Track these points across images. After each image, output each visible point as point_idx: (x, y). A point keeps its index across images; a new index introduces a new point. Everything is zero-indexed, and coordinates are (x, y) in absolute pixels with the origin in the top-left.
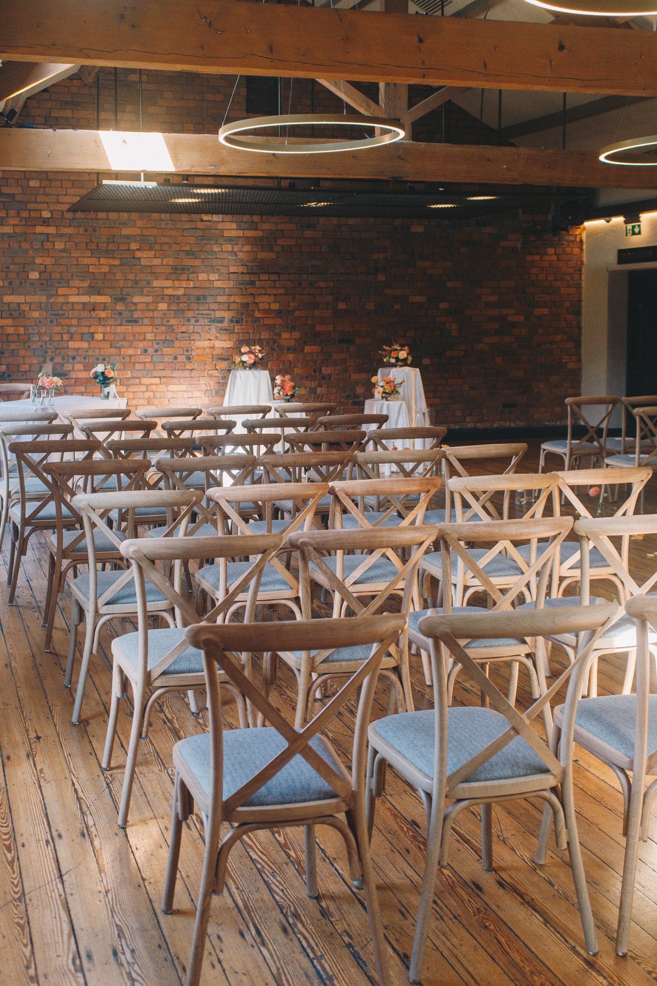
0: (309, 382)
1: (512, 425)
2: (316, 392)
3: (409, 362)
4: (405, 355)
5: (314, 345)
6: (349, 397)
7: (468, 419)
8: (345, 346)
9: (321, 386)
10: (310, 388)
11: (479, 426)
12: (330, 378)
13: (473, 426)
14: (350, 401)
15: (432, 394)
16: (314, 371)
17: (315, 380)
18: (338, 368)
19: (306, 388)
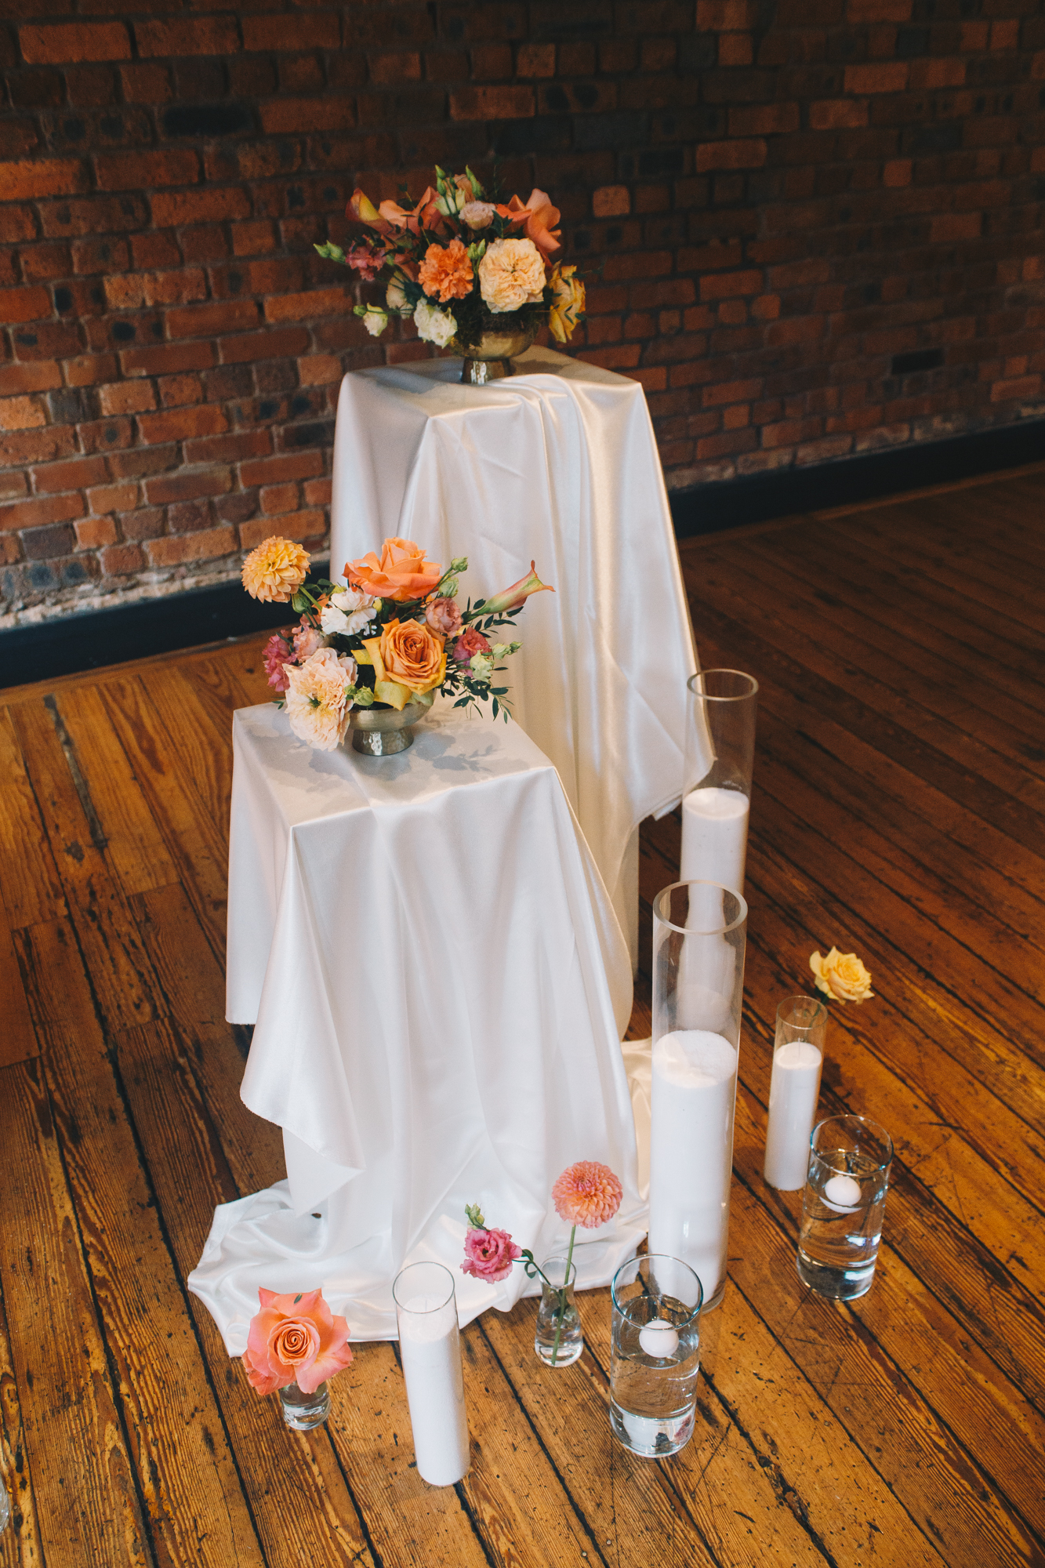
0: (46, 366)
1: (918, 435)
2: (94, 411)
3: (561, 327)
4: (534, 279)
5: (34, 154)
6: (266, 410)
7: (769, 434)
8: (210, 149)
9: (118, 377)
10: (57, 393)
11: (808, 455)
12: (158, 330)
13: (786, 459)
14: (278, 431)
15: (636, 349)
16: (64, 301)
17: (79, 351)
18: (191, 271)
19: (34, 396)
